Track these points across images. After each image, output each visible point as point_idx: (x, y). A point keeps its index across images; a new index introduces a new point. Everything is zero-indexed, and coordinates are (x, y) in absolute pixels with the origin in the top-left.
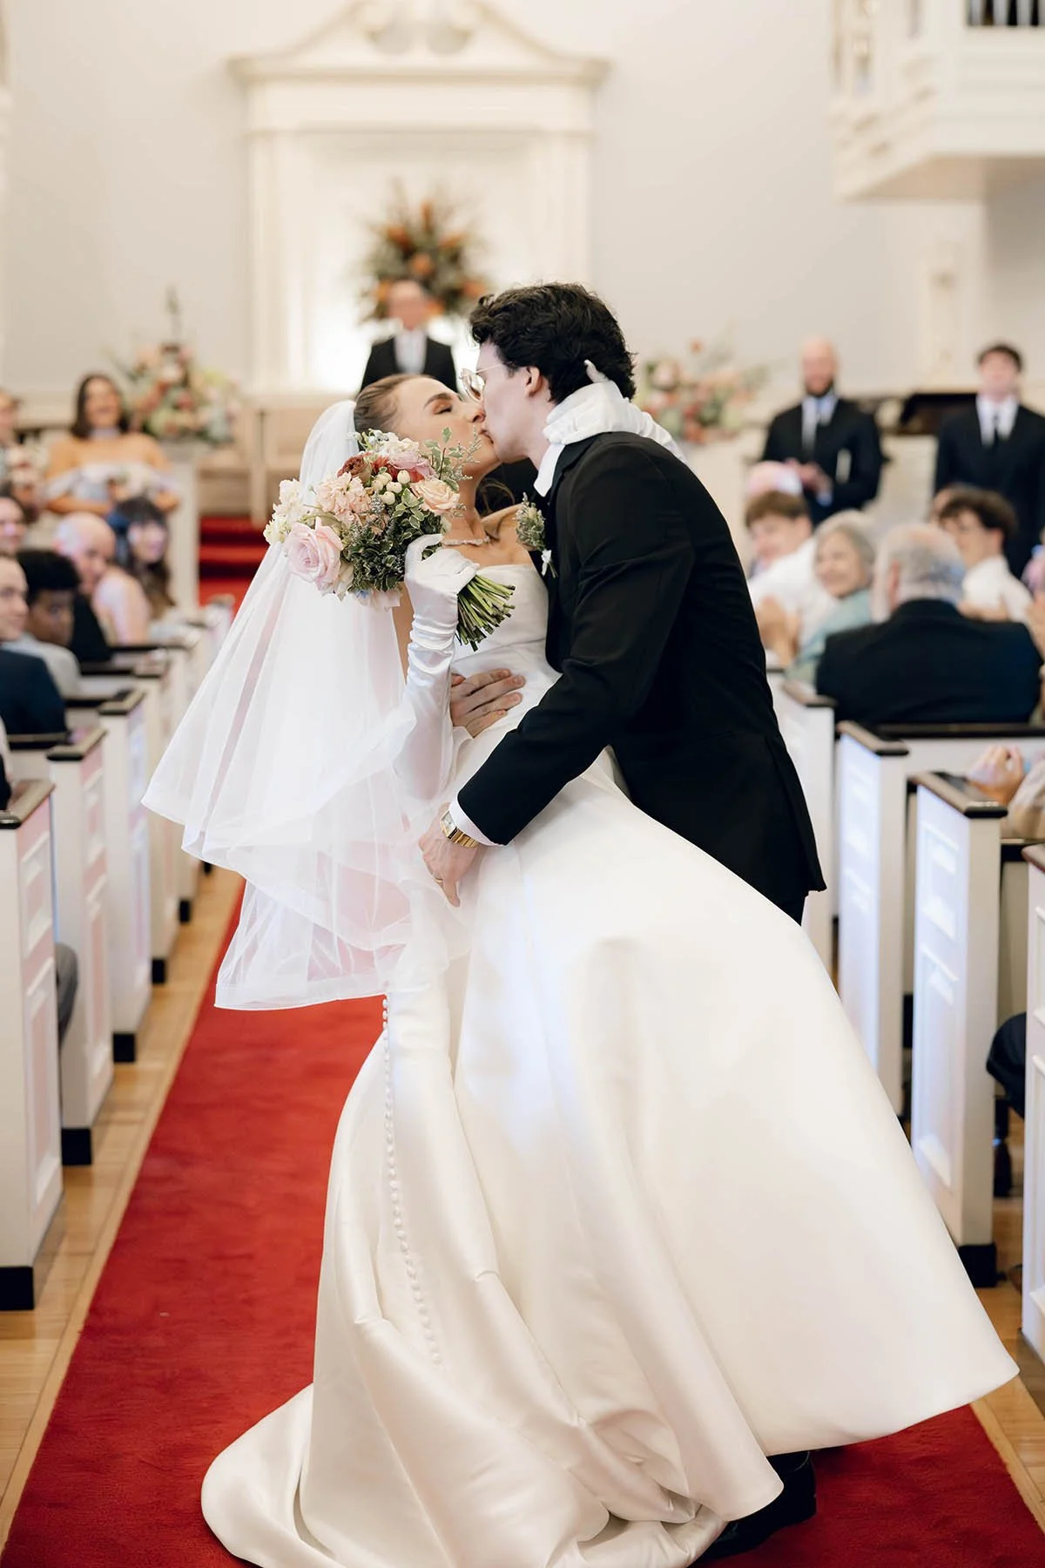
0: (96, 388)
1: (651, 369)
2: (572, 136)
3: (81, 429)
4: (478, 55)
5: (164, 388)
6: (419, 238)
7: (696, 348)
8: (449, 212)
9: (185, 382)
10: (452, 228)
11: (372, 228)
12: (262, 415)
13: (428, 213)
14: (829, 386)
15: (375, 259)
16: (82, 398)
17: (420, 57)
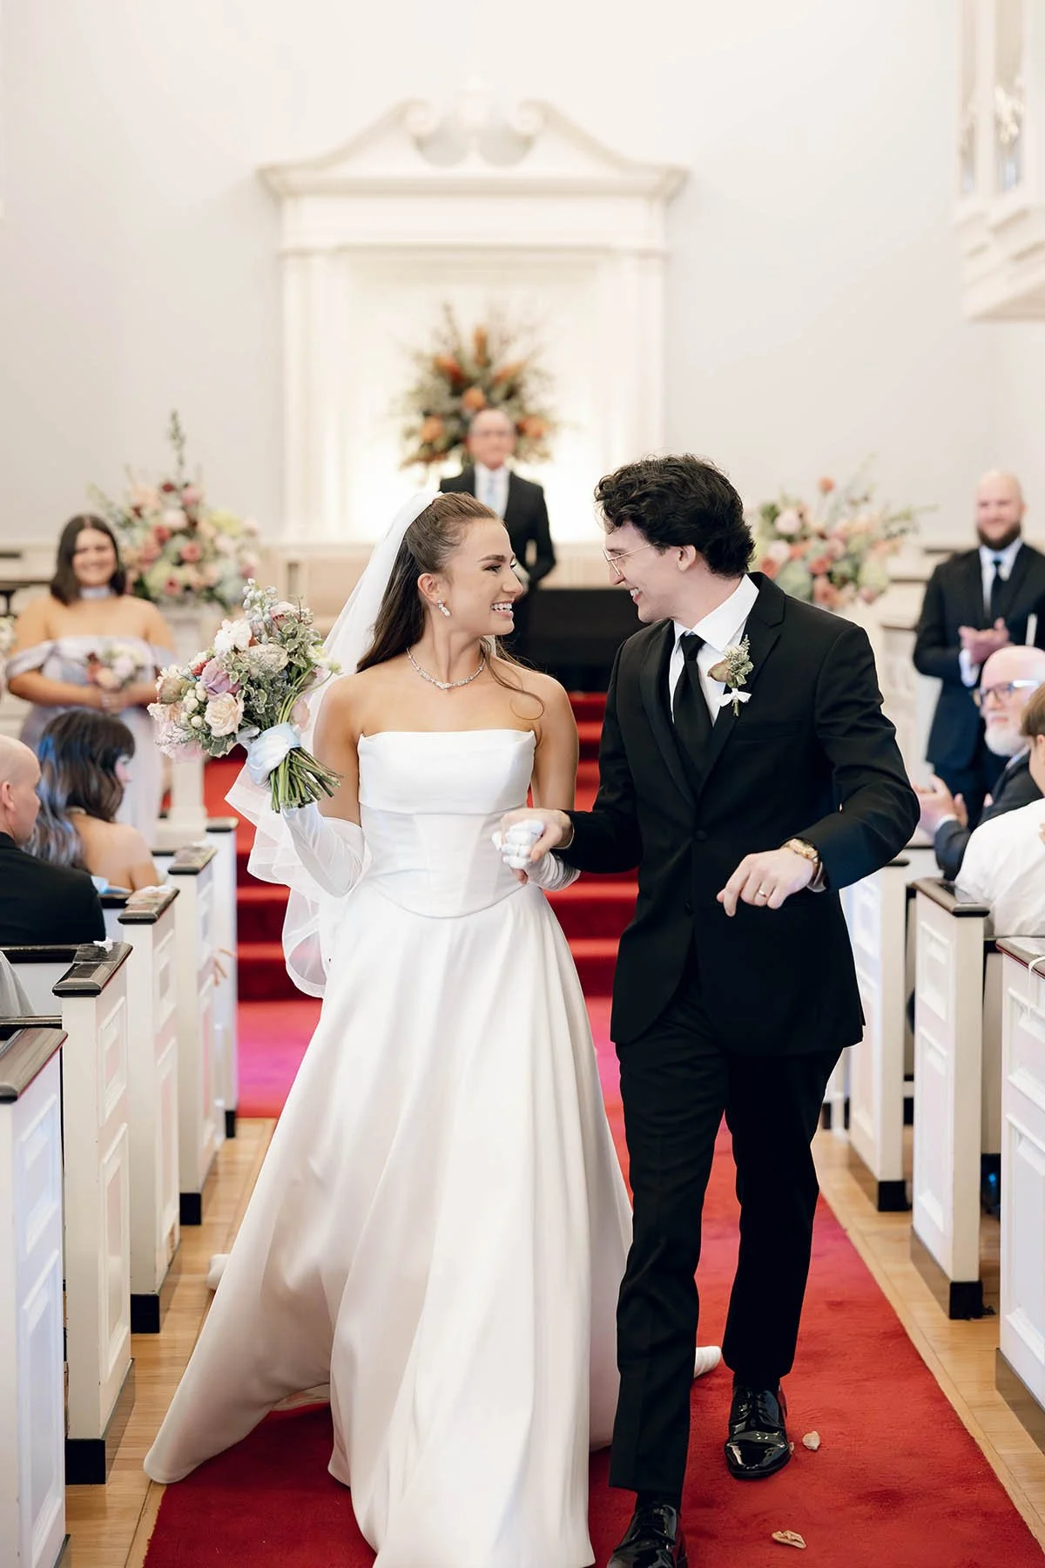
0: (87, 538)
1: (772, 513)
2: (645, 255)
3: (65, 589)
4: (540, 165)
5: (163, 538)
6: (472, 370)
7: (827, 487)
8: (505, 342)
9: (191, 529)
10: (507, 358)
11: (418, 357)
12: (293, 567)
13: (482, 342)
14: (1014, 533)
15: (421, 391)
16: (67, 552)
17: (474, 167)
